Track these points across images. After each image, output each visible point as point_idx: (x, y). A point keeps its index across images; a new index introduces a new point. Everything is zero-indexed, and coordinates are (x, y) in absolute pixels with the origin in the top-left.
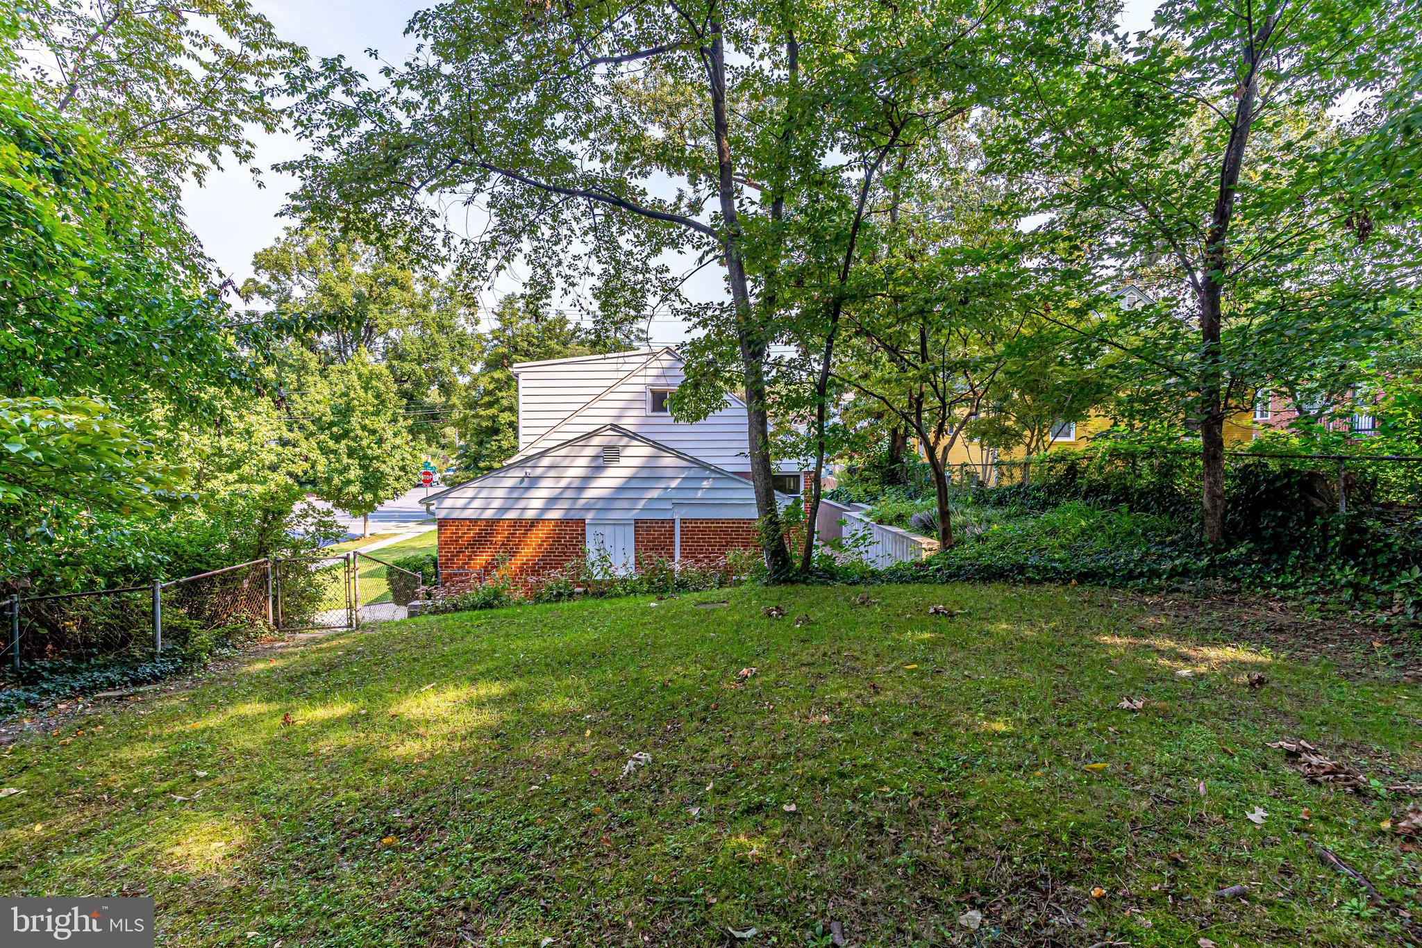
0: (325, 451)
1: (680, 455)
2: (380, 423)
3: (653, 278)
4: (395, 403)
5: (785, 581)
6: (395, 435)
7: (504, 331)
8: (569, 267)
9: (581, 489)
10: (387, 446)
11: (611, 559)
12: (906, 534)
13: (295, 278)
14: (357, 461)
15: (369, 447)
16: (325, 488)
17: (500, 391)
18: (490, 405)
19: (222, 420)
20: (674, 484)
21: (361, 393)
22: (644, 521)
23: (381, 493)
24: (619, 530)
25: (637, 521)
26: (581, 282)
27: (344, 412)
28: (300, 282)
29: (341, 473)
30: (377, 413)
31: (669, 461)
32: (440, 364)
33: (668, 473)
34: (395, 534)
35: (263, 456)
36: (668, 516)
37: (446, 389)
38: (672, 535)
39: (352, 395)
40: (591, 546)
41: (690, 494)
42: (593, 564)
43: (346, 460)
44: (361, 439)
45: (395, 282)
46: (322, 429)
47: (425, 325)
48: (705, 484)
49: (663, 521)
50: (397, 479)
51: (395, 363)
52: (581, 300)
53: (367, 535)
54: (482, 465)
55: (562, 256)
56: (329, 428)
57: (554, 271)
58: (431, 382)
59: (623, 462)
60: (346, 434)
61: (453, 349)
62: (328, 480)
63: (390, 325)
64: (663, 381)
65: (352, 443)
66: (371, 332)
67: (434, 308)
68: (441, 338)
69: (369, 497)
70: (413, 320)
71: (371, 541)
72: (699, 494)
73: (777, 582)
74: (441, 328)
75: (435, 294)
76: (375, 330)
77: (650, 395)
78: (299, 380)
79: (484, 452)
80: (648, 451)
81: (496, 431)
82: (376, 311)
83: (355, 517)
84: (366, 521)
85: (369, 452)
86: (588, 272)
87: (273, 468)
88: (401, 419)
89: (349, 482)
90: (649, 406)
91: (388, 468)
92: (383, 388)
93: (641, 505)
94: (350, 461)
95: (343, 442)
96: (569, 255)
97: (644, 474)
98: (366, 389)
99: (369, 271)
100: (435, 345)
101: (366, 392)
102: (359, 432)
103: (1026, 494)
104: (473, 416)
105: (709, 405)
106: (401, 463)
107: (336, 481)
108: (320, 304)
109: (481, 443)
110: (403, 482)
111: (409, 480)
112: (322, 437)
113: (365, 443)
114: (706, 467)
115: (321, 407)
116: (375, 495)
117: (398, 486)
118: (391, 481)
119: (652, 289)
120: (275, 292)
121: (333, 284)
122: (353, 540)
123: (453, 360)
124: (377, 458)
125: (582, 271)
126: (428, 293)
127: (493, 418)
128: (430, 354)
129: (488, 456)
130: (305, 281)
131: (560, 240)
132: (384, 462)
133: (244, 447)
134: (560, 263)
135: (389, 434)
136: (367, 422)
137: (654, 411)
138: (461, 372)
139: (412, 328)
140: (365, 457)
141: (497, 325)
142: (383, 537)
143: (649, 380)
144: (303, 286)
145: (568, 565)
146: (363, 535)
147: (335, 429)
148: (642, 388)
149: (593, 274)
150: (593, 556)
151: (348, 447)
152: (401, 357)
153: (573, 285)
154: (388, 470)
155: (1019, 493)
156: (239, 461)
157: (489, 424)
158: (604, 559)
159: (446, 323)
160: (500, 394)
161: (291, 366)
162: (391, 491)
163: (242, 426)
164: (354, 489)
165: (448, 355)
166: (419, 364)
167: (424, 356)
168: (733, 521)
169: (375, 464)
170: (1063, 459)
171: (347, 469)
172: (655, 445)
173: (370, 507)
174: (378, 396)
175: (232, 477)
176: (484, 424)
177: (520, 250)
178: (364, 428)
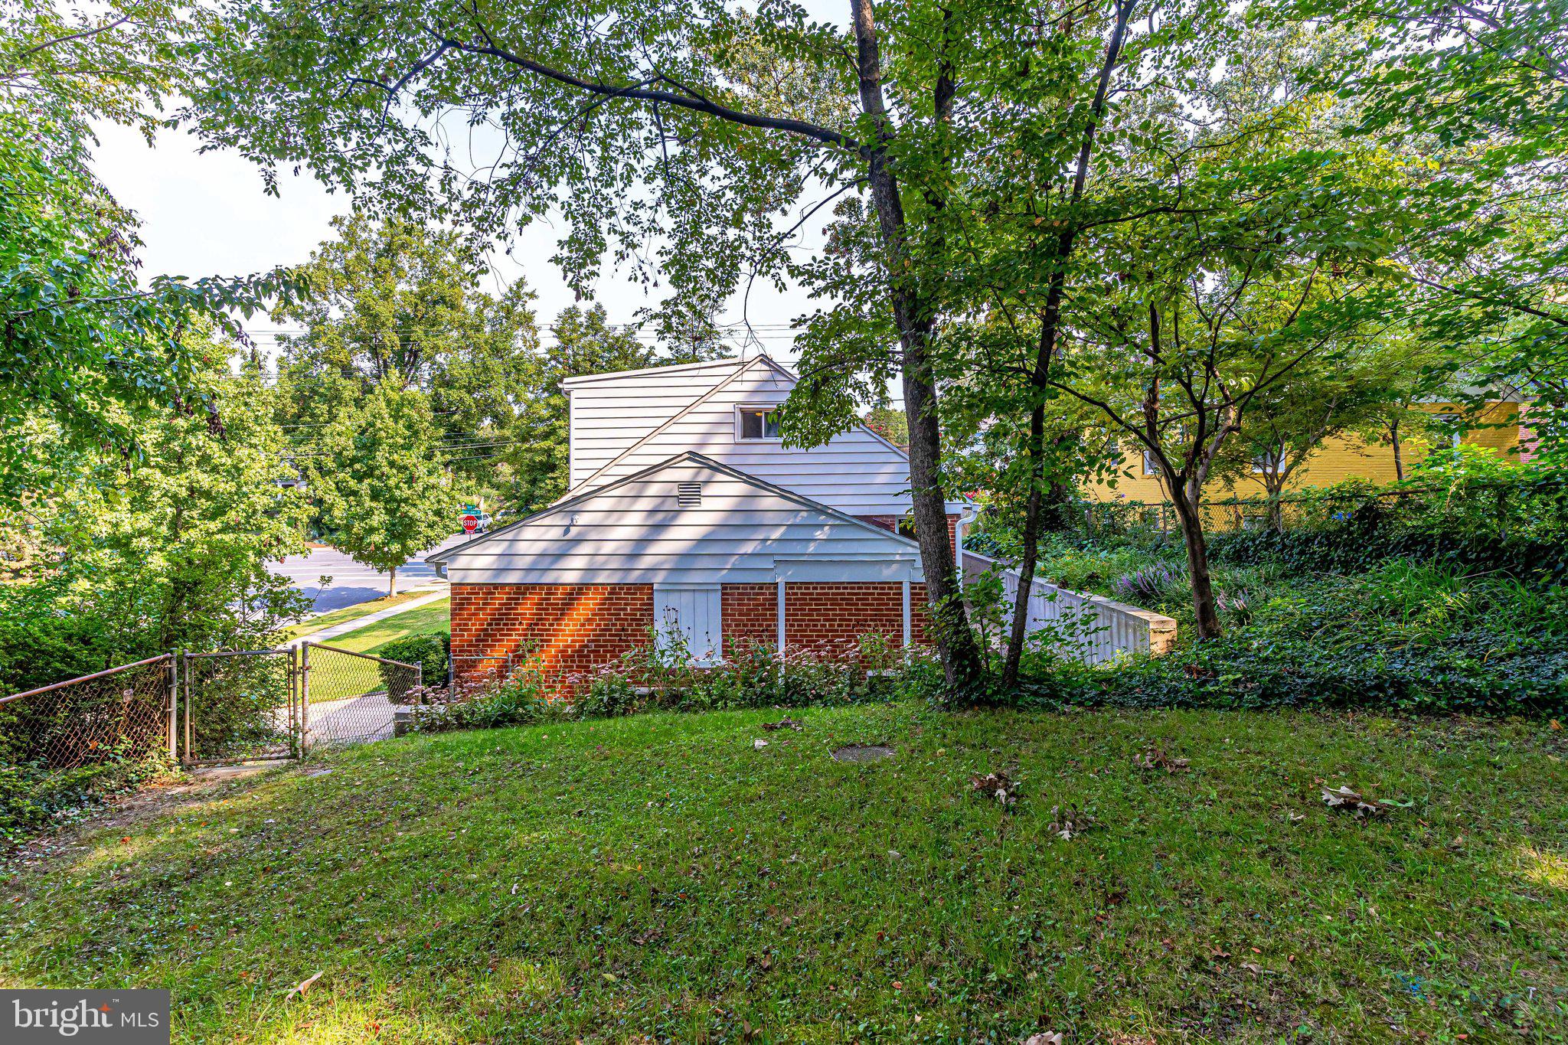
0: (347, 493)
1: (784, 494)
2: (411, 458)
3: (749, 237)
4: (432, 434)
5: (979, 702)
6: (430, 473)
7: (564, 349)
8: (628, 219)
9: (634, 556)
10: (419, 487)
11: (689, 648)
12: (1113, 605)
13: (332, 297)
14: (381, 505)
15: (397, 487)
16: (343, 537)
17: (558, 419)
18: (546, 436)
19: (132, 449)
20: (777, 534)
21: (390, 422)
22: (735, 586)
23: (410, 543)
24: (700, 598)
25: (724, 586)
26: (645, 242)
27: (371, 445)
28: (338, 301)
29: (363, 519)
30: (407, 447)
31: (770, 502)
32: (493, 392)
33: (769, 519)
34: (429, 592)
35: (254, 499)
36: (767, 579)
37: (500, 421)
38: (774, 605)
39: (379, 424)
40: (660, 625)
41: (798, 548)
42: (663, 653)
43: (368, 503)
44: (388, 478)
45: (442, 300)
46: (342, 466)
47: (477, 347)
48: (819, 534)
49: (761, 586)
50: (431, 526)
51: (441, 390)
52: (646, 268)
53: (394, 594)
54: (534, 507)
55: (616, 201)
56: (351, 465)
57: (604, 225)
58: (484, 413)
59: (706, 503)
60: (370, 473)
61: (508, 374)
62: (348, 528)
63: (436, 348)
64: (757, 398)
65: (376, 483)
66: (416, 356)
67: (487, 329)
68: (495, 363)
69: (395, 547)
70: (462, 343)
71: (397, 602)
72: (811, 548)
73: (966, 704)
74: (496, 352)
75: (489, 313)
76: (421, 354)
77: (739, 416)
78: (330, 412)
79: (538, 492)
80: (741, 488)
81: (553, 468)
82: (421, 333)
83: (380, 571)
84: (393, 576)
85: (397, 493)
86: (655, 229)
87: (270, 513)
88: (438, 454)
89: (372, 530)
90: (739, 432)
91: (422, 512)
92: (415, 416)
93: (731, 562)
94: (374, 504)
95: (367, 481)
96: (628, 201)
97: (737, 520)
98: (396, 418)
99: (415, 289)
100: (486, 369)
101: (396, 422)
102: (386, 469)
103: (1285, 546)
104: (526, 450)
105: (832, 423)
106: (436, 507)
107: (358, 527)
108: (358, 325)
109: (533, 482)
110: (438, 530)
111: (445, 526)
112: (341, 476)
113: (392, 482)
114: (822, 510)
115: (342, 441)
116: (404, 545)
117: (431, 533)
118: (422, 527)
119: (748, 254)
120: (310, 314)
121: (372, 303)
122: (376, 600)
123: (508, 388)
124: (406, 501)
125: (646, 225)
126: (482, 312)
127: (549, 452)
128: (480, 380)
129: (542, 497)
130: (343, 301)
131: (614, 178)
132: (414, 505)
133: (231, 487)
134: (612, 213)
135: (422, 470)
136: (396, 456)
137: (744, 436)
138: (517, 401)
139: (462, 352)
140: (393, 499)
141: (555, 343)
142: (413, 596)
143: (739, 397)
144: (342, 307)
145: (627, 655)
146: (390, 594)
147: (357, 466)
148: (729, 408)
149: (661, 231)
150: (663, 642)
151: (372, 487)
152: (449, 385)
153: (634, 246)
154: (419, 515)
155: (1272, 545)
156: (226, 505)
157: (544, 458)
158: (678, 646)
159: (501, 346)
160: (557, 423)
161: (321, 395)
162: (424, 540)
163: (229, 462)
164: (377, 538)
165: (503, 382)
166: (469, 392)
167: (475, 382)
168: (859, 585)
169: (404, 508)
170: (1356, 495)
171: (369, 513)
172: (750, 480)
173: (398, 559)
174: (409, 427)
175: (214, 526)
176: (537, 459)
177: (554, 198)
178: (392, 464)
